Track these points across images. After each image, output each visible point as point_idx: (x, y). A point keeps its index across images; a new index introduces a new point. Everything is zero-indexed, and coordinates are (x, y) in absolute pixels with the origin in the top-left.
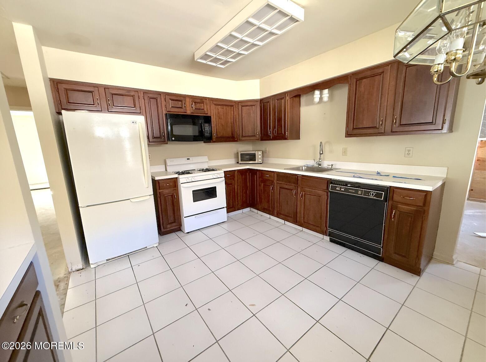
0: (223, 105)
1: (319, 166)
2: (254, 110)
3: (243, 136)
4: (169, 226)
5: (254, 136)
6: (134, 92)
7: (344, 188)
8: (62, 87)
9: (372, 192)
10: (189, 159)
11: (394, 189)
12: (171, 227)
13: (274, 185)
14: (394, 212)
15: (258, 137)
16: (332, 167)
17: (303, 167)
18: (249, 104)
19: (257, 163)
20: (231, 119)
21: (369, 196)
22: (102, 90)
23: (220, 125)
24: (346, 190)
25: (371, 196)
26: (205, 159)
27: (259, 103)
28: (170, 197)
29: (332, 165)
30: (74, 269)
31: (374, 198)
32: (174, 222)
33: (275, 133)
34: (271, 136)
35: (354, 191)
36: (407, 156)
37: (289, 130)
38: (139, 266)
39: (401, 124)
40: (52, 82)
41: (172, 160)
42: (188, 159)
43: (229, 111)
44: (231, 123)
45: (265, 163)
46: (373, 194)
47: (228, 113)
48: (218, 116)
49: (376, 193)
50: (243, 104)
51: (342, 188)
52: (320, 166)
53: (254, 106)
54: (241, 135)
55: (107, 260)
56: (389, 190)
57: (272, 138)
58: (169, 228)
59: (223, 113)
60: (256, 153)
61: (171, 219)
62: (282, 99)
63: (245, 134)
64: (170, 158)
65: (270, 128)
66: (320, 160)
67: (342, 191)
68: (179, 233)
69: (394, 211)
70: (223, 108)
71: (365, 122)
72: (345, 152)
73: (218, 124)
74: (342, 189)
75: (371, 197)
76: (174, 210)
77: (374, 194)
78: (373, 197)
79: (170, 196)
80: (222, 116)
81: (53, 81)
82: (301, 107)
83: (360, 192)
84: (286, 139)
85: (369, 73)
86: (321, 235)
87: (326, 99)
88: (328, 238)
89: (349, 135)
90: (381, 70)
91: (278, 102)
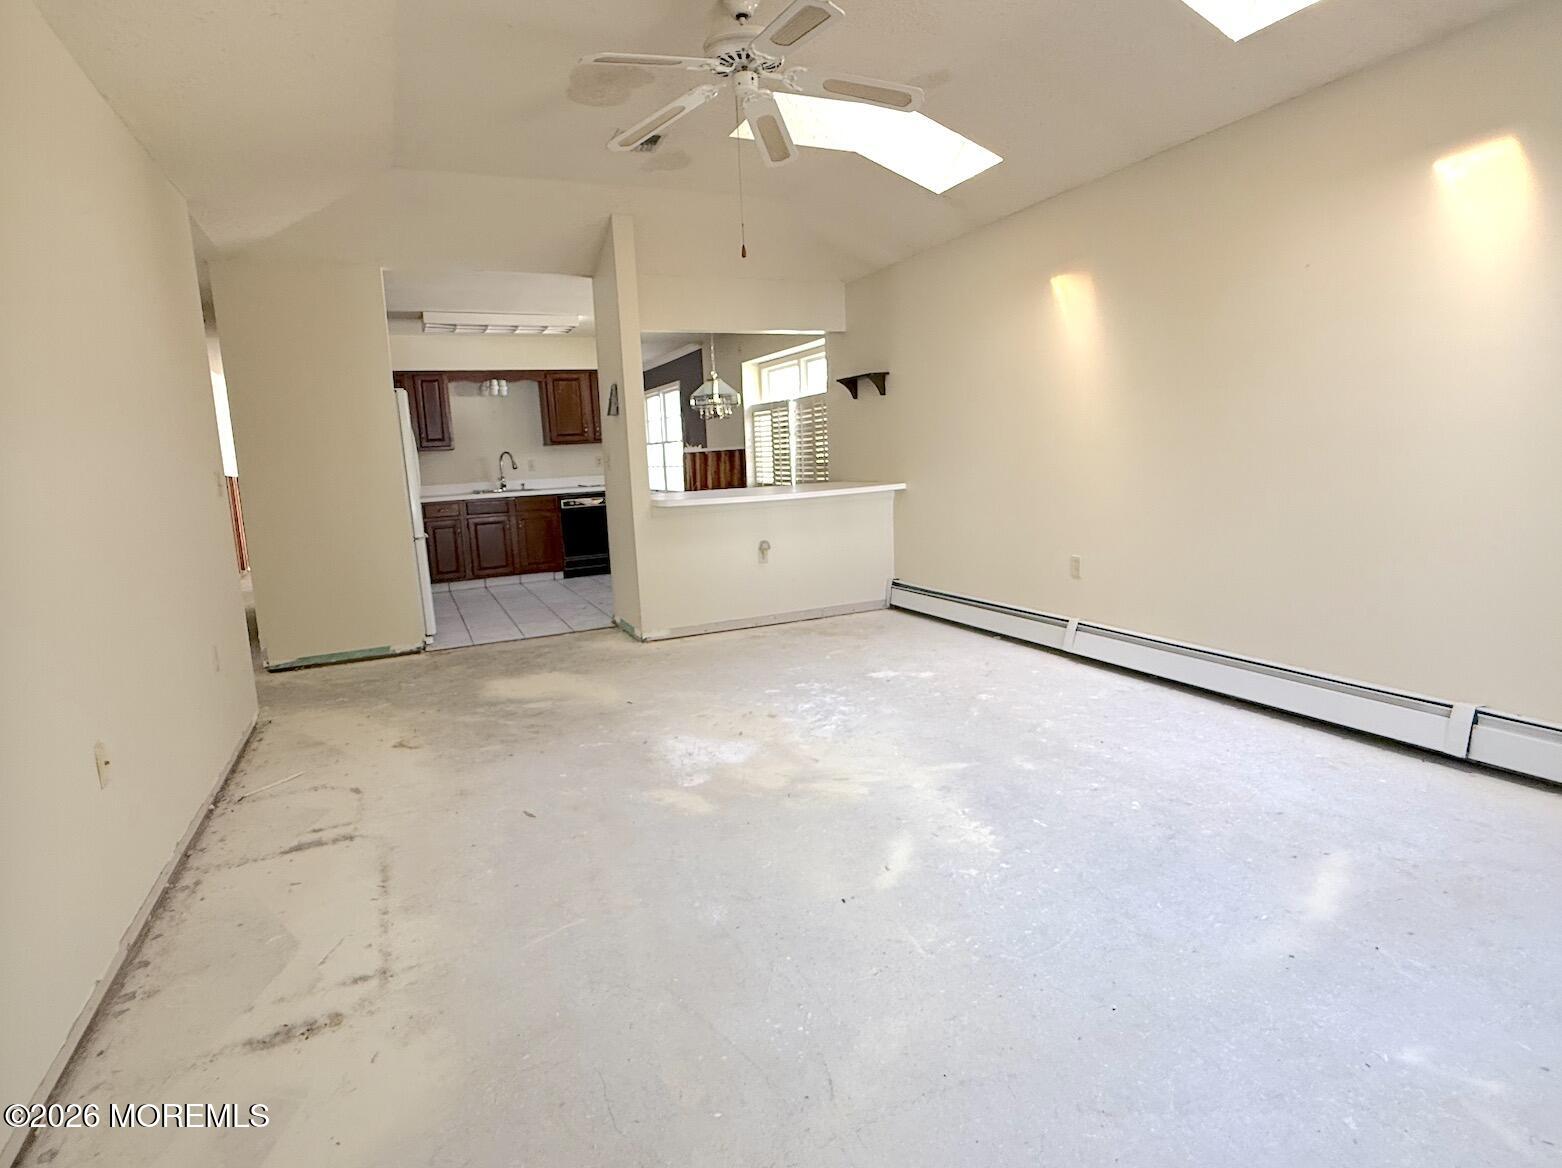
71: (569, 429)
85: (565, 376)
86: (549, 576)
87: (505, 393)
88: (560, 575)
89: (554, 442)
90: (575, 376)
91: (424, 384)
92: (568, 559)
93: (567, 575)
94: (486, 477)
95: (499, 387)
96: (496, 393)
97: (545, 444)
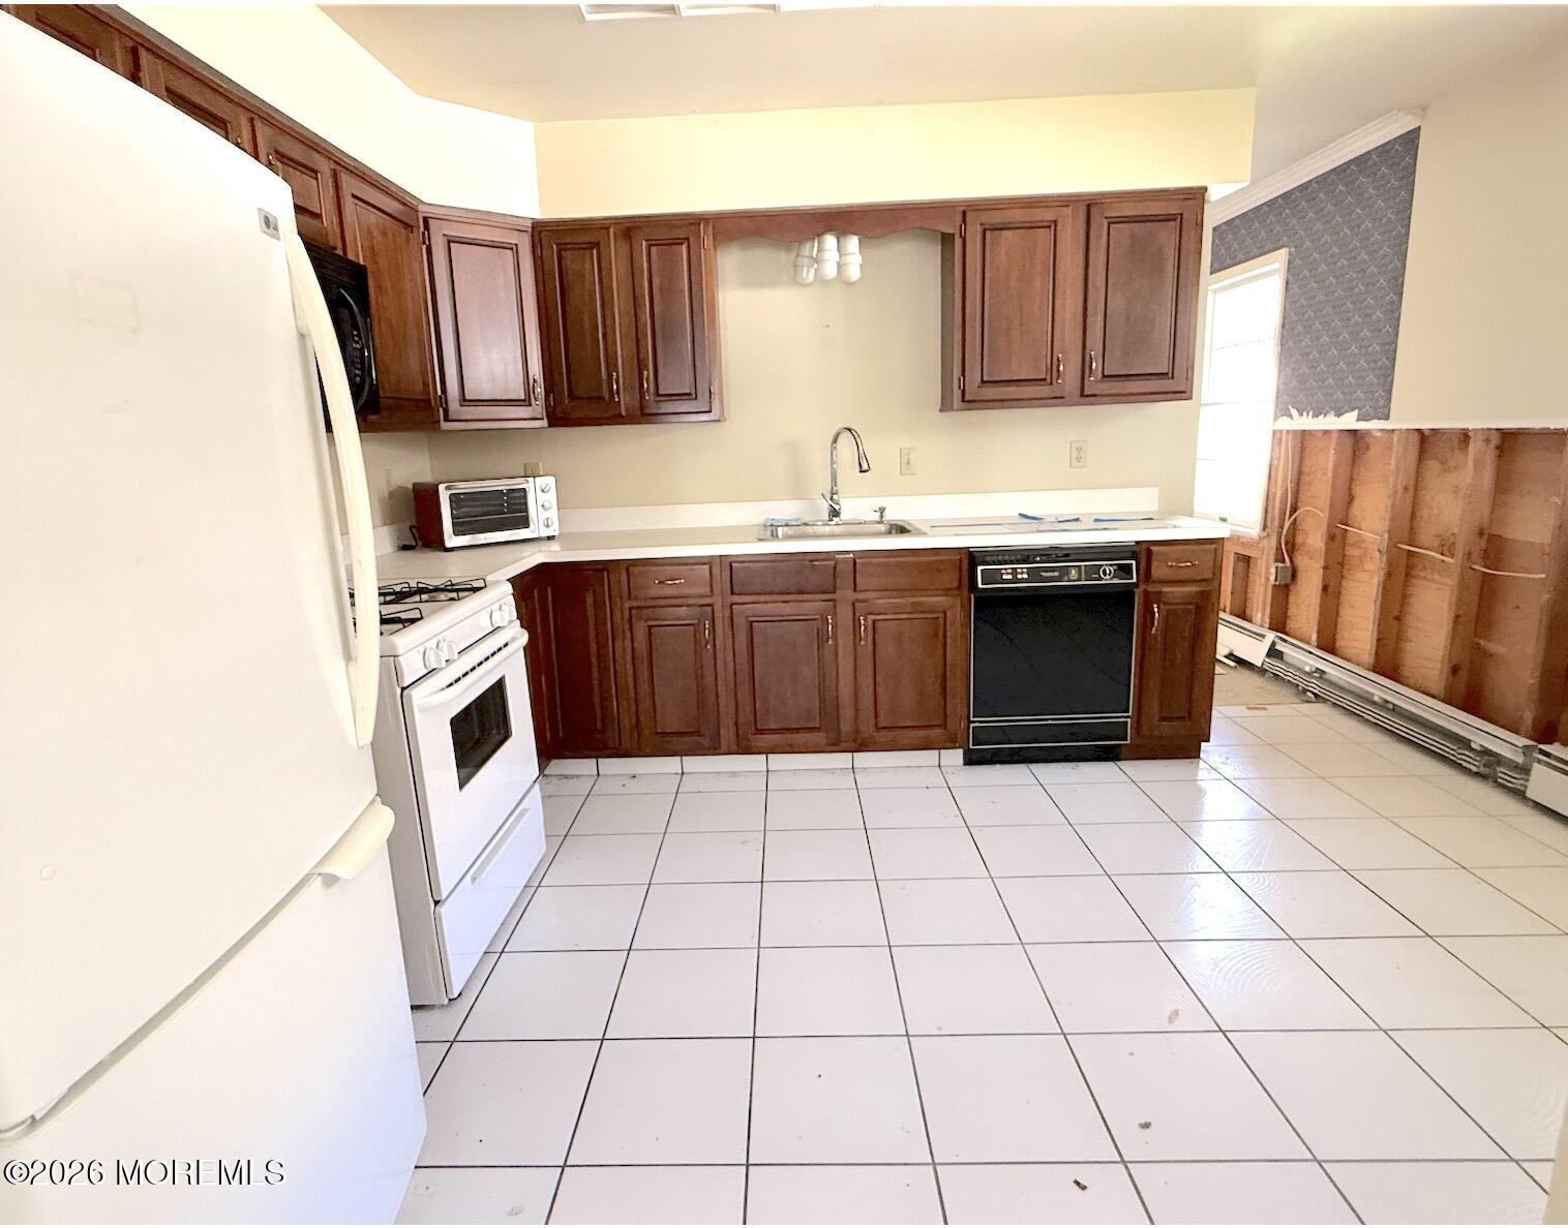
0: (382, 214)
3: (465, 401)
7: (1025, 570)
9: (1107, 565)
11: (1153, 548)
13: (715, 619)
14: (1156, 610)
15: (540, 409)
16: (882, 518)
18: (485, 234)
19: (537, 535)
20: (413, 302)
21: (1101, 579)
24: (1034, 574)
25: (1107, 577)
27: (527, 239)
29: (882, 511)
31: (1116, 581)
33: (649, 390)
34: (622, 402)
35: (1056, 574)
36: (1075, 463)
39: (1106, 374)
44: (417, 327)
46: (1109, 573)
47: (402, 261)
49: (1115, 567)
50: (455, 231)
51: (1019, 571)
53: (509, 252)
54: (454, 392)
56: (1143, 552)
57: (627, 411)
59: (388, 259)
60: (529, 485)
62: (678, 242)
65: (612, 369)
67: (1023, 581)
69: (1155, 606)
70: (385, 233)
71: (1014, 366)
72: (908, 465)
74: (1019, 576)
75: (1107, 580)
77: (1112, 571)
78: (1111, 579)
80: (387, 278)
83: (1073, 572)
85: (1018, 216)
86: (929, 757)
87: (854, 272)
88: (957, 755)
89: (969, 403)
90: (1048, 215)
91: (654, 250)
92: (978, 722)
93: (971, 760)
94: (797, 490)
95: (840, 255)
96: (830, 270)
97: (946, 406)
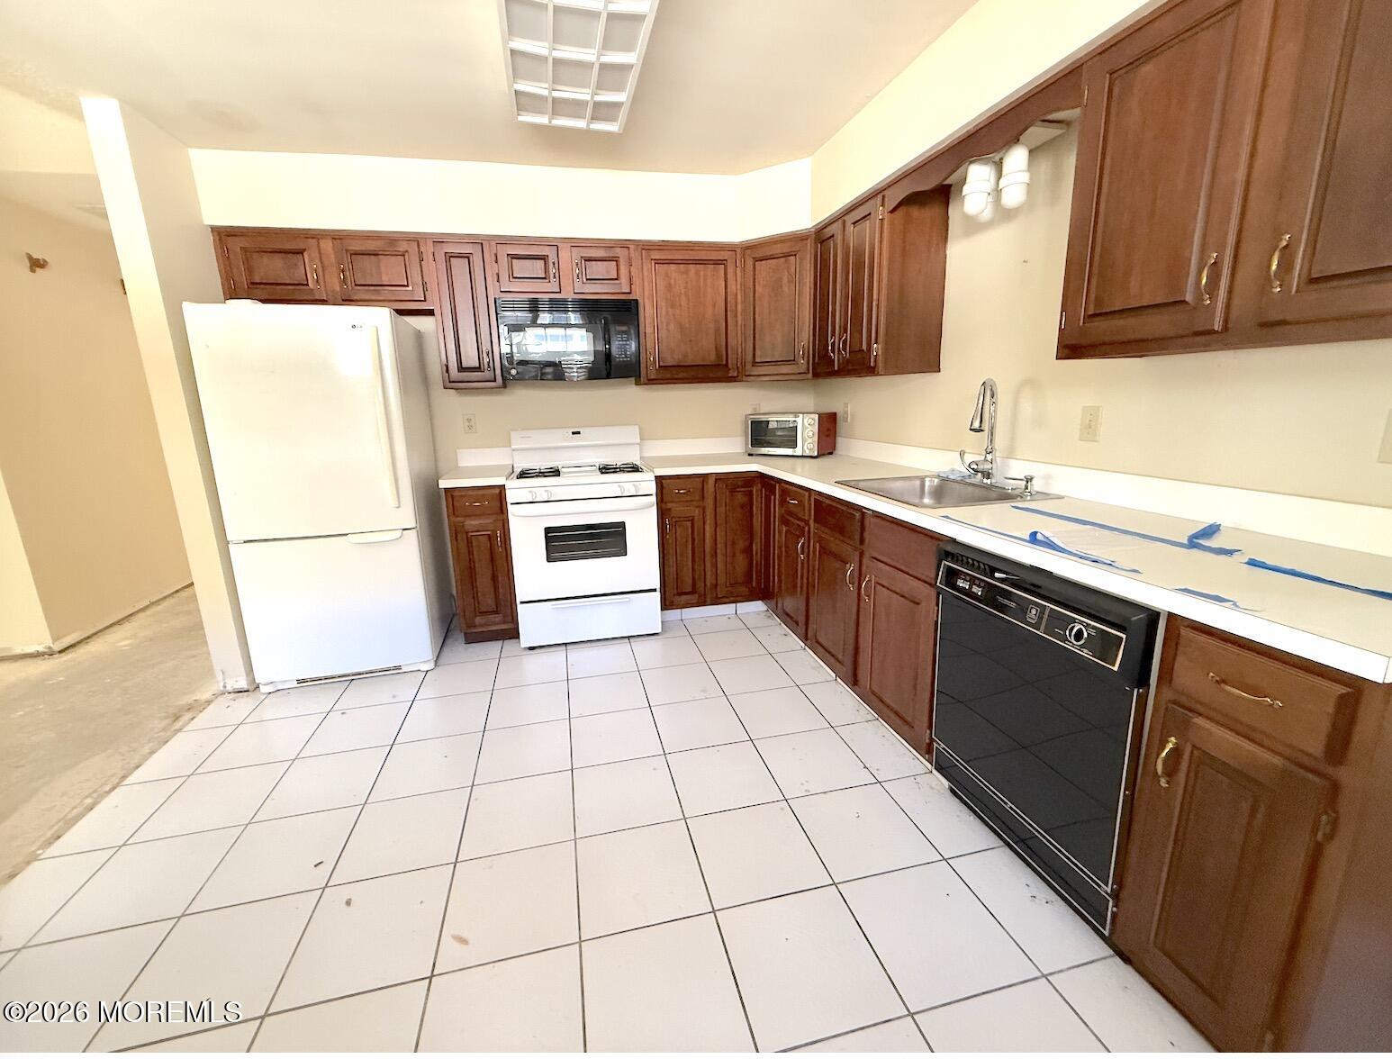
0: (686, 262)
1: (985, 481)
2: (793, 270)
3: (755, 363)
4: (478, 620)
5: (793, 361)
6: (405, 243)
7: (982, 585)
8: (236, 245)
9: (1081, 623)
10: (579, 433)
11: (1183, 631)
12: (486, 624)
13: (809, 537)
14: (1170, 747)
15: (805, 367)
16: (1027, 488)
17: (927, 480)
18: (778, 249)
19: (801, 454)
20: (714, 306)
21: (1065, 640)
22: (327, 245)
23: (672, 326)
24: (988, 595)
25: (1073, 640)
26: (632, 434)
27: (809, 245)
28: (484, 540)
29: (1029, 480)
30: (229, 688)
31: (1085, 653)
32: (496, 612)
33: (845, 349)
34: (836, 361)
35: (1014, 606)
37: (881, 339)
38: (343, 713)
40: (216, 234)
41: (525, 433)
42: (573, 433)
43: (709, 282)
44: (716, 321)
45: (841, 455)
46: (1079, 635)
47: (705, 285)
48: (667, 299)
49: (1093, 632)
50: (759, 254)
51: (977, 582)
52: (989, 481)
53: (792, 257)
54: (749, 358)
55: (299, 681)
56: (1163, 631)
57: (839, 367)
58: (481, 626)
59: (686, 288)
60: (799, 419)
61: (489, 602)
62: (865, 218)
63: (761, 357)
64: (523, 429)
65: (833, 334)
66: (989, 457)
67: (976, 596)
68: (509, 644)
69: (1173, 739)
70: (686, 272)
72: (1089, 429)
73: (668, 324)
74: (975, 589)
75: (1072, 646)
76: (494, 578)
77: (1085, 635)
78: (1081, 648)
79: (486, 539)
80: (683, 297)
81: (219, 234)
82: (949, 245)
83: (1034, 611)
84: (872, 371)
